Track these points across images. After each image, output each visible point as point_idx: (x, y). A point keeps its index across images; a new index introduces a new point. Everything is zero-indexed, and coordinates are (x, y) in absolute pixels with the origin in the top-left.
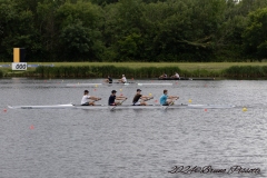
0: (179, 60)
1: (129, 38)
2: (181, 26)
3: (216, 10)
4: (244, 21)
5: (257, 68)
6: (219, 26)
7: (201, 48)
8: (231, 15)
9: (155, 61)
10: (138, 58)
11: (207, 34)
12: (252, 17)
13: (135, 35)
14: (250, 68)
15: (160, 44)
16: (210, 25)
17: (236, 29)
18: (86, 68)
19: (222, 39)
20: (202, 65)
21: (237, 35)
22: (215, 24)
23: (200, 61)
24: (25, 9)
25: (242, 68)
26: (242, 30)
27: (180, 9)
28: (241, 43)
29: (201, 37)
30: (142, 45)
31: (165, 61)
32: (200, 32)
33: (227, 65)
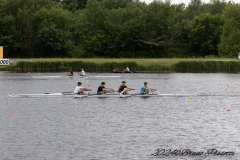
0: (136, 56)
1: (94, 38)
2: (138, 28)
3: (167, 15)
4: (190, 24)
5: (201, 63)
6: (169, 28)
7: (154, 47)
8: (179, 19)
9: (117, 57)
10: (102, 55)
11: (160, 34)
12: (197, 21)
13: (99, 36)
14: (196, 63)
15: (120, 43)
16: (162, 27)
17: (184, 30)
18: (59, 63)
19: (172, 39)
20: (155, 61)
21: (184, 36)
22: (166, 26)
23: (153, 57)
24: (8, 14)
25: (188, 63)
26: (188, 31)
27: (137, 13)
28: (187, 42)
29: (154, 37)
30: (106, 44)
31: (125, 57)
32: (153, 33)
33: (176, 61)
